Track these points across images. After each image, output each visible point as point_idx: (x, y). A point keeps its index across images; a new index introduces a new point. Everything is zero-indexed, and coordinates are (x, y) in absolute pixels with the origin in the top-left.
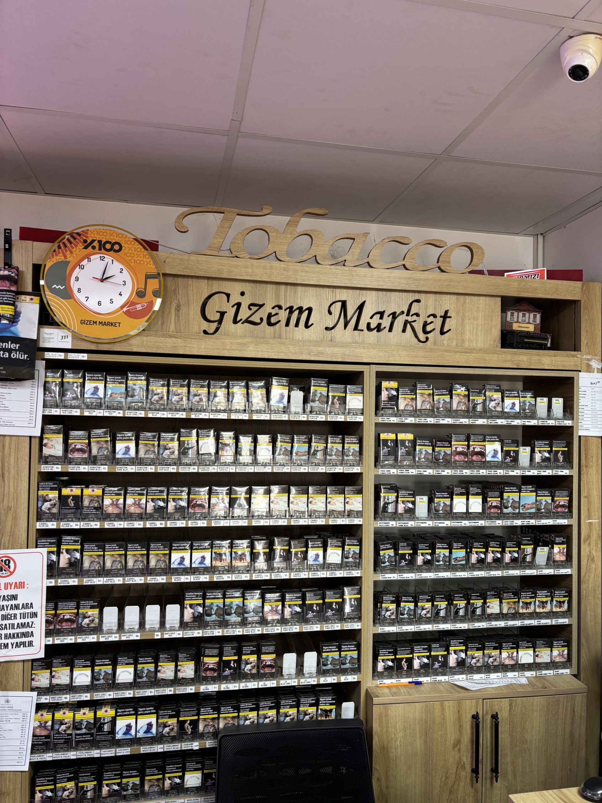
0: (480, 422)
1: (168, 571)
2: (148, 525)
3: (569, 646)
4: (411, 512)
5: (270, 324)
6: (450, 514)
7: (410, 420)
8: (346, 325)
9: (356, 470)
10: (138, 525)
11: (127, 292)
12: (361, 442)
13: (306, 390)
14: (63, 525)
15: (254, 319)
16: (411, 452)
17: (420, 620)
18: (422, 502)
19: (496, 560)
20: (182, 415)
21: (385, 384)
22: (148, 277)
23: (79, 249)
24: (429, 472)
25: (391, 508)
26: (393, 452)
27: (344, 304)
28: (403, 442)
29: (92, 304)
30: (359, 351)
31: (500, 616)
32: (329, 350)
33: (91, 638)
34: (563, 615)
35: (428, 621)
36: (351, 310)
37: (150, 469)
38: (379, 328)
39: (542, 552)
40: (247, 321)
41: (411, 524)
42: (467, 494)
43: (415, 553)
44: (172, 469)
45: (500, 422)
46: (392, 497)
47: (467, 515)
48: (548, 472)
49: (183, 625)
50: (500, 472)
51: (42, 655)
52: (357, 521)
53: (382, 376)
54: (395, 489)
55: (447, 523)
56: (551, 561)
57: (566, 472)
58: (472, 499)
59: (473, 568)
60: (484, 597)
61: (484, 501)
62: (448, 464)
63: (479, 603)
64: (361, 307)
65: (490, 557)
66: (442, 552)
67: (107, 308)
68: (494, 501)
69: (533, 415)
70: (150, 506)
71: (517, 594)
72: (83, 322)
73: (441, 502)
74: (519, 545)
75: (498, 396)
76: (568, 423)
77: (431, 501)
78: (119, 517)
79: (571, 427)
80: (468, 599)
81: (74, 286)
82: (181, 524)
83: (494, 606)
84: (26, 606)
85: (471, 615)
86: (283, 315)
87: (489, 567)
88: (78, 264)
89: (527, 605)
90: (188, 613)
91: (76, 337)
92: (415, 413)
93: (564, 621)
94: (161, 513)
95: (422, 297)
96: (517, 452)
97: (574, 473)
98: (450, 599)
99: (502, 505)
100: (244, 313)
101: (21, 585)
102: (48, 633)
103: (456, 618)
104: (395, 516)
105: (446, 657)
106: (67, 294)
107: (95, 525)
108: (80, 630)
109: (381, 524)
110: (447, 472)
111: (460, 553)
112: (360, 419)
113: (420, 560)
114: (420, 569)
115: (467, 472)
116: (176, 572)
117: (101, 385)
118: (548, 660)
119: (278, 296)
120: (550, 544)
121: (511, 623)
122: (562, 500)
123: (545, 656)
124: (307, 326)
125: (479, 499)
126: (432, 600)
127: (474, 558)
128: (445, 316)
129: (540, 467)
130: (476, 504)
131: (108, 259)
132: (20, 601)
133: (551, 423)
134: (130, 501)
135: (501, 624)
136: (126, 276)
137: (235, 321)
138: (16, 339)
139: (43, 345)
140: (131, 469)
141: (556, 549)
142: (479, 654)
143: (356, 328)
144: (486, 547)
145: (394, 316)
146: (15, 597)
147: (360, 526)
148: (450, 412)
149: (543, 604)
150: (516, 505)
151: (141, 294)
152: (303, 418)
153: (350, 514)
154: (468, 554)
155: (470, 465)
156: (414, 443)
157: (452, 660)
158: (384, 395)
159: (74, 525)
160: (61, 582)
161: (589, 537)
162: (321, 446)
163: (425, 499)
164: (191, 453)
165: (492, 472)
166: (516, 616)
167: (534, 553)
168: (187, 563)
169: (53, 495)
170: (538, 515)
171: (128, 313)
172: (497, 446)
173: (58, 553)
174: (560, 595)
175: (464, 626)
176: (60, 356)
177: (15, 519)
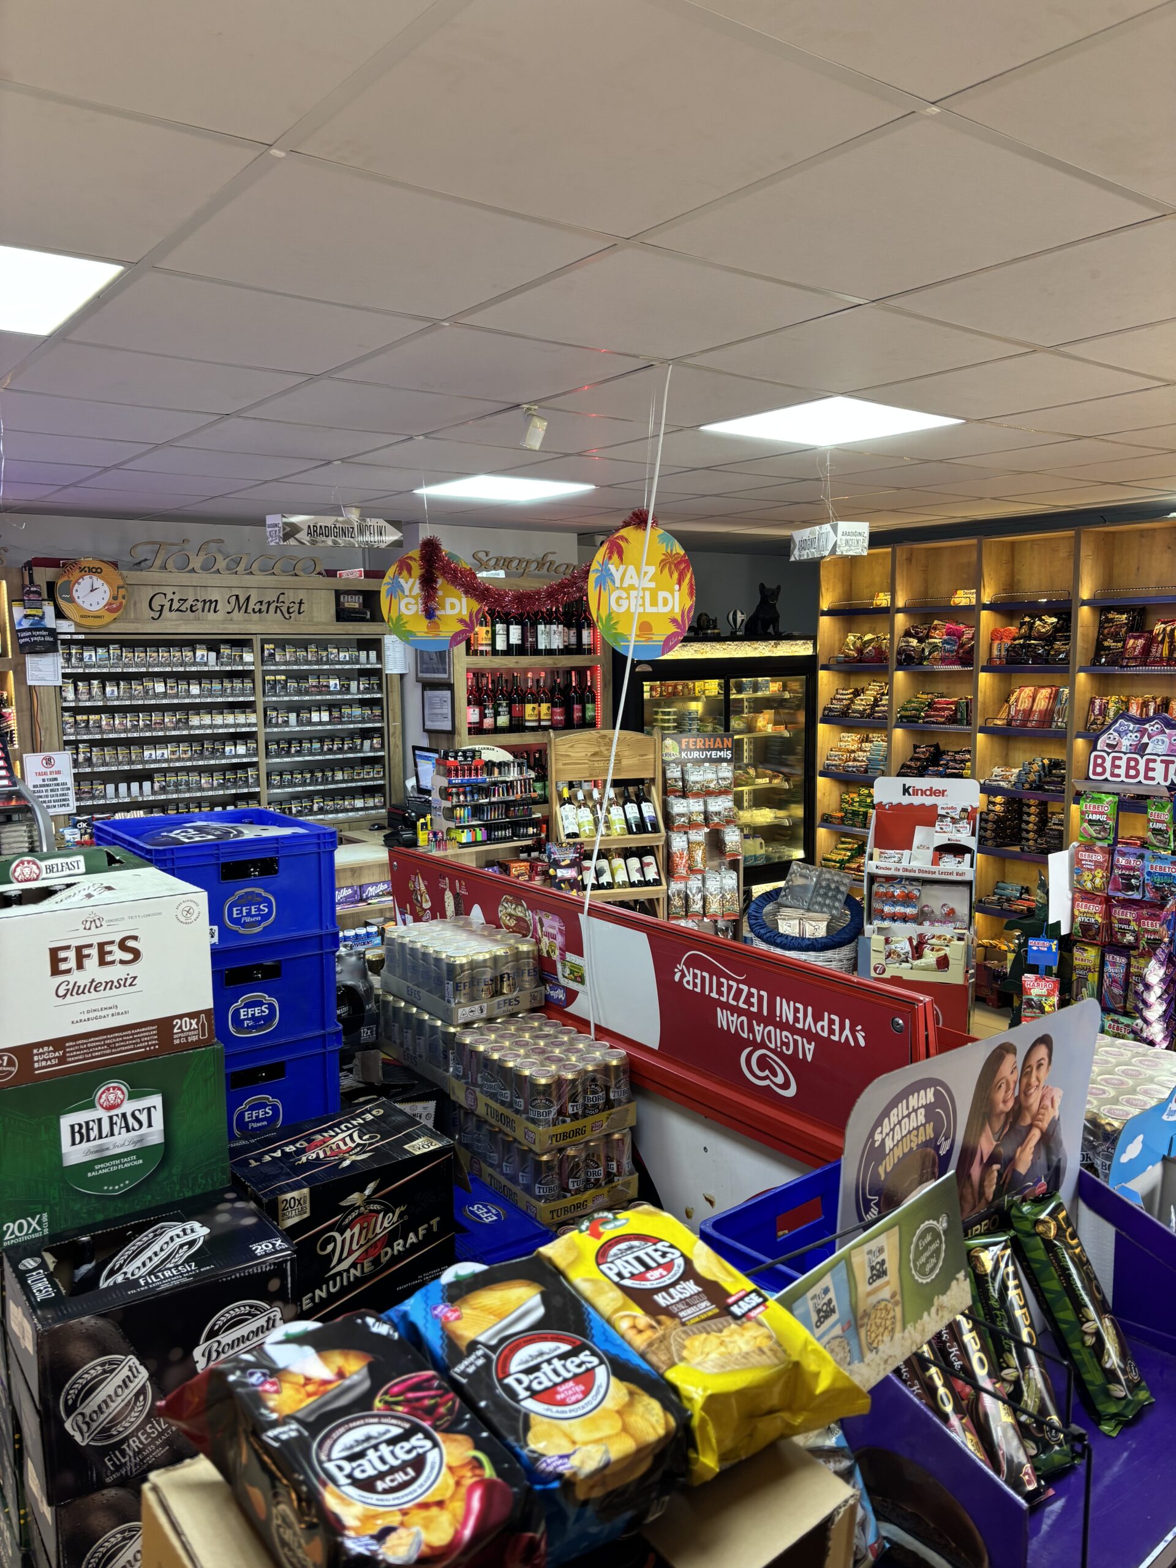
0: (326, 667)
1: (143, 762)
2: (130, 735)
3: (384, 797)
4: (286, 723)
5: (192, 611)
6: (310, 723)
7: (283, 668)
8: (240, 609)
9: (252, 699)
10: (123, 735)
11: (107, 596)
12: (253, 682)
13: (218, 652)
14: (79, 738)
15: (183, 608)
16: (285, 687)
17: (295, 785)
18: (293, 717)
19: (339, 749)
20: (143, 670)
21: (266, 646)
22: (119, 588)
23: (77, 573)
24: (296, 698)
25: (274, 721)
26: (273, 687)
27: (237, 597)
28: (279, 681)
29: (86, 606)
30: (249, 626)
31: (343, 781)
32: (230, 626)
33: (102, 802)
34: (381, 779)
35: (300, 785)
36: (242, 600)
37: (128, 703)
38: (260, 611)
39: (367, 743)
40: (178, 610)
41: (287, 729)
42: (320, 711)
43: (290, 747)
44: (140, 702)
45: (337, 667)
46: (274, 714)
47: (320, 723)
48: (368, 696)
49: (154, 793)
50: (339, 697)
51: (75, 811)
52: (254, 729)
53: (264, 642)
54: (275, 709)
55: (308, 728)
56: (372, 749)
57: (379, 696)
58: (323, 713)
59: (326, 754)
60: (333, 770)
61: (330, 715)
62: (307, 693)
63: (330, 774)
64: (248, 599)
65: (335, 747)
66: (306, 745)
67: (95, 608)
68: (336, 714)
69: (358, 662)
70: (129, 724)
71: (353, 768)
72: (82, 616)
73: (304, 715)
74: (352, 739)
75: (335, 651)
76: (379, 666)
77: (298, 716)
78: (111, 732)
79: (380, 669)
80: (323, 771)
81: (75, 595)
82: (148, 734)
83: (339, 776)
84: (63, 784)
85: (325, 781)
86: (200, 605)
87: (335, 753)
88: (77, 582)
89: (359, 774)
90: (157, 786)
91: (77, 624)
92: (286, 663)
93: (382, 782)
94: (135, 727)
95: (285, 591)
96: (349, 685)
97: (384, 696)
98: (312, 772)
99: (341, 716)
100: (175, 606)
101: (59, 772)
102: (78, 800)
103: (317, 784)
104: (277, 725)
105: (312, 806)
106: (71, 600)
107: (98, 737)
108: (93, 798)
109: (268, 730)
110: (307, 698)
111: (317, 745)
112: (252, 668)
113: (293, 750)
114: (294, 756)
115: (319, 698)
116: (147, 762)
117: (93, 654)
118: (372, 804)
119: (196, 594)
120: (372, 738)
121: (350, 785)
122: (377, 712)
123: (370, 803)
124: (215, 611)
125: (327, 713)
126: (301, 773)
127: (326, 748)
128: (301, 603)
129: (363, 693)
130: (325, 716)
131: (94, 578)
132: (59, 781)
133: (369, 666)
134: (117, 722)
135: (344, 785)
136: (106, 587)
137: (170, 610)
138: (46, 629)
139: (58, 631)
140: (116, 703)
141: (375, 741)
142: (331, 803)
143: (246, 612)
144: (333, 741)
145: (269, 603)
146: (56, 779)
147: (255, 732)
148: (307, 662)
149: (368, 773)
150: (350, 716)
151: (115, 598)
152: (217, 668)
153: (249, 725)
154: (322, 746)
155: (320, 693)
156: (286, 681)
157: (316, 807)
158: (266, 653)
159: (85, 737)
160: (81, 770)
161: (394, 733)
162: (229, 685)
163: (295, 714)
164: (151, 692)
165: (334, 697)
166: (353, 780)
167: (362, 744)
168: (154, 757)
169: (71, 720)
170: (363, 721)
171: (108, 610)
172: (337, 681)
173: (77, 753)
174: (378, 767)
175: (322, 787)
176: (69, 637)
177: (51, 735)
